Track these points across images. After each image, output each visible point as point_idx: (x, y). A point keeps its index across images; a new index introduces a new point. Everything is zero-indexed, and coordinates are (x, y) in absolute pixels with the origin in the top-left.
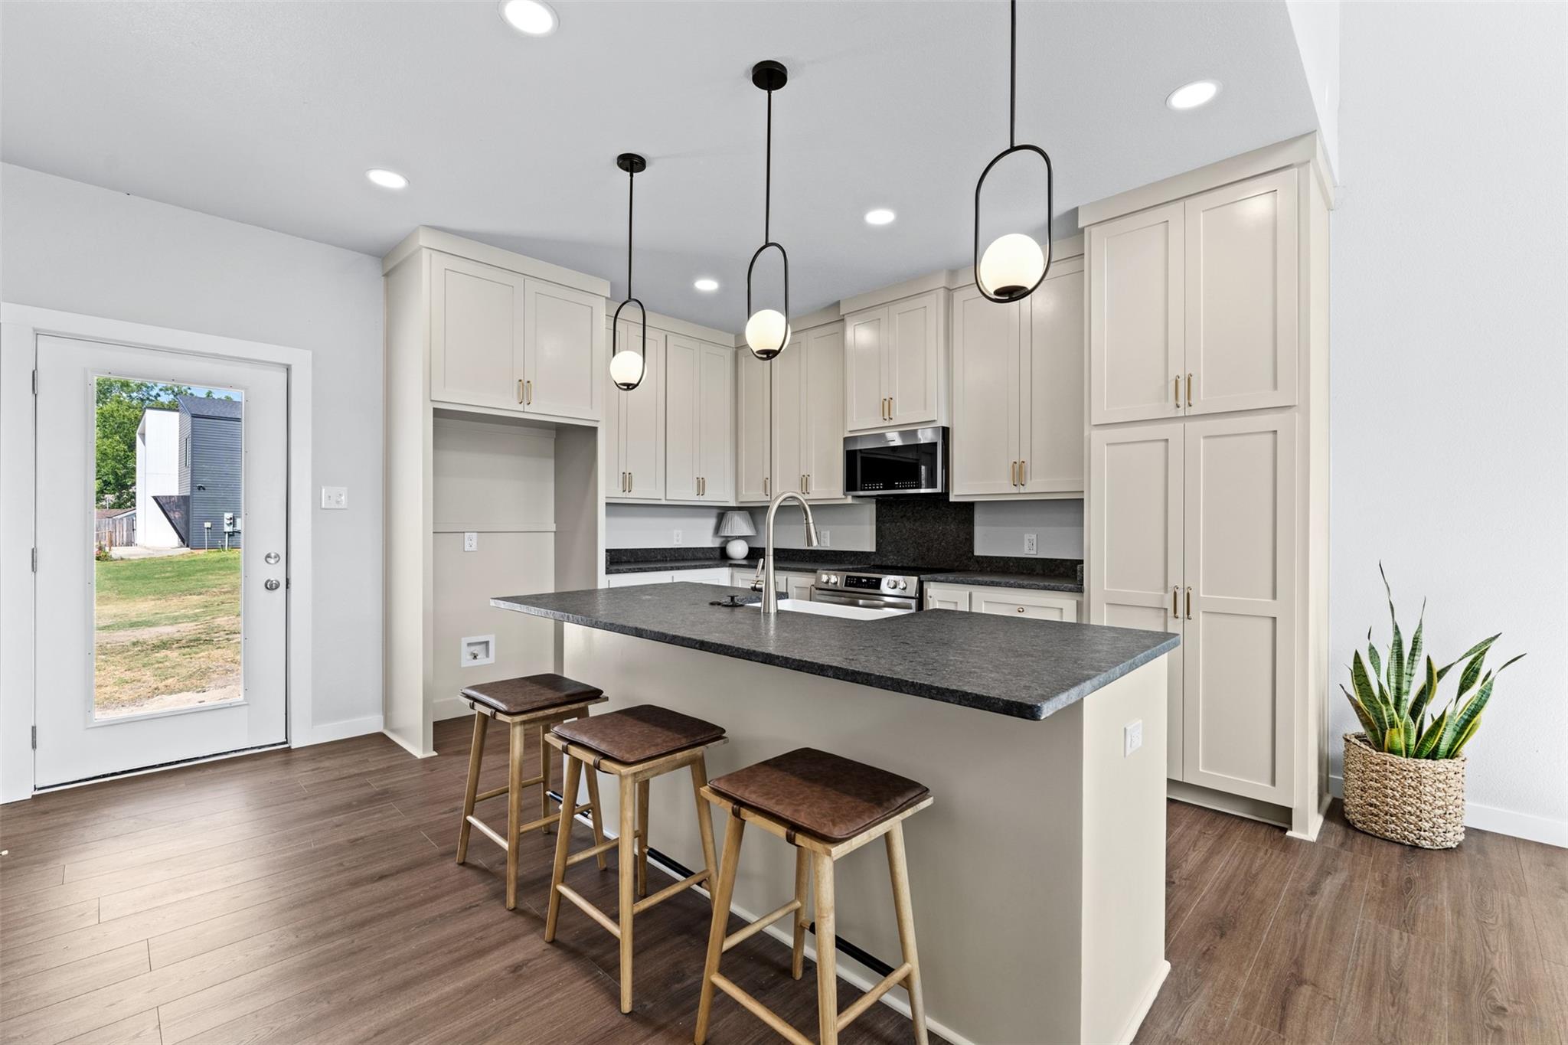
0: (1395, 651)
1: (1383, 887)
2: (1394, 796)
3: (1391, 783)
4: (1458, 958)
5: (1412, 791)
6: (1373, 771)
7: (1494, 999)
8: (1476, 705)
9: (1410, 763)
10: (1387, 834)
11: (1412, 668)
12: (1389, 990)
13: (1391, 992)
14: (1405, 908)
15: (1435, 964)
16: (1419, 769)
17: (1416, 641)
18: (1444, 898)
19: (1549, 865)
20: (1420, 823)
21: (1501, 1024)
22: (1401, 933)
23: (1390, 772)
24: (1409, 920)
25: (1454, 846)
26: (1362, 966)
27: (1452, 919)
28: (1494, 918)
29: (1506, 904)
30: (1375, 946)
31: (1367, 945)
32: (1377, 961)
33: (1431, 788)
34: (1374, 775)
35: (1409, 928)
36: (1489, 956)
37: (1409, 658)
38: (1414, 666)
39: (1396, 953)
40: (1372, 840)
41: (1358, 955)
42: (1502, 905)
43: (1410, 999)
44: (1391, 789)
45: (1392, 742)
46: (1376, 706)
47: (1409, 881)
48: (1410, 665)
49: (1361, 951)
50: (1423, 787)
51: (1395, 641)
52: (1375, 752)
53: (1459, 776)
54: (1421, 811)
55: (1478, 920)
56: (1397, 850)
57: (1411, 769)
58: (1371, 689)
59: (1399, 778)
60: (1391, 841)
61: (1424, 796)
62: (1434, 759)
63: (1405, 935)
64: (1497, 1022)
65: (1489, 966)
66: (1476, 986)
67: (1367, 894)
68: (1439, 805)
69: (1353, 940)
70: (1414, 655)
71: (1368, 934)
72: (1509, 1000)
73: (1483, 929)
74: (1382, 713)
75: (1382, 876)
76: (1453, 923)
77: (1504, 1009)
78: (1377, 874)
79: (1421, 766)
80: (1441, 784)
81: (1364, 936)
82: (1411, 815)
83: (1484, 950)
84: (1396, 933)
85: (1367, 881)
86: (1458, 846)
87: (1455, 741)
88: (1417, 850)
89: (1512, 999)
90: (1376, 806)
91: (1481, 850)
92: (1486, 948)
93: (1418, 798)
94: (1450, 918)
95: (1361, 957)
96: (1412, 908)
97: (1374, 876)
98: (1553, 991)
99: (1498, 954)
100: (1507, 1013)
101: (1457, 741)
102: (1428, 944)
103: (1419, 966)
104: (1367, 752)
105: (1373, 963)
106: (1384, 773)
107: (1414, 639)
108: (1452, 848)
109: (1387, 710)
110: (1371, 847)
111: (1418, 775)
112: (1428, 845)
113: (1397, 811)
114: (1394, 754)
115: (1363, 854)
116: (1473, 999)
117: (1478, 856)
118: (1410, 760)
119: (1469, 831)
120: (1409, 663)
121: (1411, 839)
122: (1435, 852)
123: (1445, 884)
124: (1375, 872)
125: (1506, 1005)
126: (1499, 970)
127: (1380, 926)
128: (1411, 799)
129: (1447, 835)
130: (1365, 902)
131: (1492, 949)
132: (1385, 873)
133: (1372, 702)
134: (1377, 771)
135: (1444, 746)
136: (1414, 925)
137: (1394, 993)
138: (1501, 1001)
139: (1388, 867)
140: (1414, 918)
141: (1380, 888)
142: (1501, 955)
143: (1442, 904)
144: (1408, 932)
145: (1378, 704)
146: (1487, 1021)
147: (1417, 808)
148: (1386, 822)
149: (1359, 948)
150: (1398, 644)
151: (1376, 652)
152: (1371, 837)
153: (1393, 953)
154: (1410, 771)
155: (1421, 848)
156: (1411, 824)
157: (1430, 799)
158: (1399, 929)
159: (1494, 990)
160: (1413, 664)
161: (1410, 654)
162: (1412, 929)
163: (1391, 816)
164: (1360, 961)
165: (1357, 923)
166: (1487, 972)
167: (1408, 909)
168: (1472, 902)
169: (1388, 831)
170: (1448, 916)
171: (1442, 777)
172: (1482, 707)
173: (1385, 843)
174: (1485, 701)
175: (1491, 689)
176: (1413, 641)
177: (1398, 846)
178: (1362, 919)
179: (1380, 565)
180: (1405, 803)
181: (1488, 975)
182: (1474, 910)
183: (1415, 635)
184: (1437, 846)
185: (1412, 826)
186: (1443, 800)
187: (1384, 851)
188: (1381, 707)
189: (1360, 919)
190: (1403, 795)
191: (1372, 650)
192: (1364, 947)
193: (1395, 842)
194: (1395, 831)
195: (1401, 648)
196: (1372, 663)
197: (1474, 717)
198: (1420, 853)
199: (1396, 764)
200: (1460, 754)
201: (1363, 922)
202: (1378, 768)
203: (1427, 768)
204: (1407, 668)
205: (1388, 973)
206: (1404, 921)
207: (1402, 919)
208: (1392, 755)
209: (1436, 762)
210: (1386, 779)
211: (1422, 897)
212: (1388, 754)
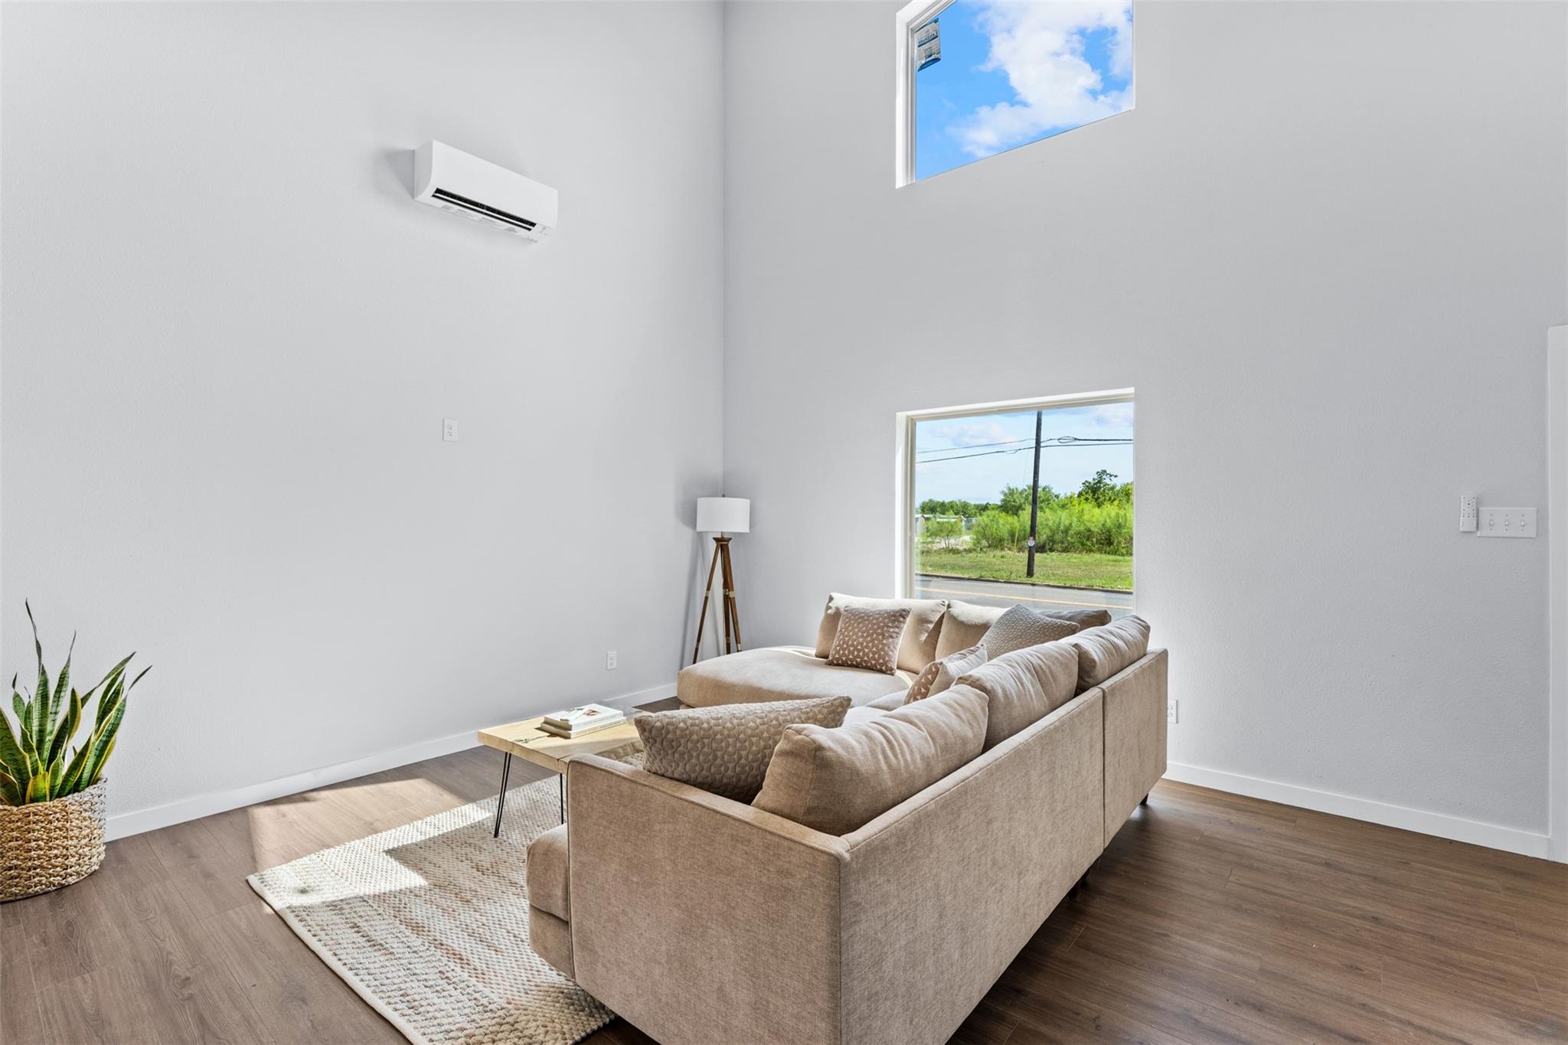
0: (40, 692)
1: (46, 946)
2: (39, 845)
3: (35, 834)
4: (139, 964)
5: (58, 832)
6: (13, 830)
7: (177, 976)
8: (113, 724)
9: (56, 804)
10: (30, 890)
11: (57, 706)
12: (94, 1034)
13: (97, 1036)
14: (76, 952)
15: (123, 982)
16: (66, 806)
17: (63, 678)
18: (106, 920)
19: (174, 843)
20: (66, 862)
21: (190, 991)
22: (83, 978)
23: (34, 823)
24: (84, 959)
25: (97, 868)
26: (60, 1035)
27: (121, 934)
28: (153, 912)
29: (156, 893)
30: (64, 1007)
31: (55, 1012)
32: (72, 1019)
33: (77, 821)
34: (15, 834)
35: (88, 968)
36: (162, 945)
37: (54, 696)
38: (60, 703)
39: (86, 999)
40: (13, 907)
41: (50, 1027)
42: (155, 897)
43: (115, 1028)
44: (35, 841)
45: (35, 789)
46: (19, 757)
47: (69, 924)
48: (55, 704)
49: (52, 1021)
50: (69, 823)
51: (40, 681)
52: (15, 809)
53: (102, 798)
54: (67, 849)
55: (141, 922)
56: (44, 901)
57: (57, 810)
58: (14, 741)
59: (44, 825)
60: (36, 895)
61: (70, 833)
62: (79, 791)
63: (87, 976)
64: (186, 992)
65: (165, 953)
66: (162, 976)
67: (34, 964)
68: (85, 834)
69: (39, 1018)
70: (60, 692)
71: (52, 1001)
72: (188, 969)
73: (148, 926)
74: (24, 763)
75: (41, 936)
76: (123, 937)
77: (188, 978)
78: (34, 938)
79: (67, 803)
80: (87, 813)
81: (49, 1005)
82: (57, 858)
83: (156, 942)
84: (78, 980)
85: (27, 950)
86: (100, 866)
87: (95, 765)
88: (64, 890)
89: (189, 966)
90: (16, 867)
91: (121, 860)
92: (157, 940)
93: (64, 837)
94: (119, 934)
95: (55, 1026)
96: (82, 948)
97: (32, 941)
98: (214, 940)
99: (167, 939)
100: (191, 980)
101: (98, 765)
102: (111, 970)
103: (111, 995)
104: (5, 812)
105: (69, 1023)
106: (26, 827)
107: (61, 675)
108: (95, 871)
109: (30, 758)
110: (15, 915)
111: (65, 814)
112: (74, 880)
113: (42, 860)
114: (38, 801)
115: (9, 927)
116: (164, 988)
117: (120, 866)
118: (56, 802)
119: (111, 845)
120: (54, 702)
121: (57, 883)
122: (81, 884)
123: (103, 907)
124: (32, 936)
125: (188, 975)
126: (173, 951)
127: (60, 985)
128: (58, 842)
129: (92, 860)
130: (35, 972)
131: (162, 938)
132: (43, 930)
133: (13, 755)
134: (19, 827)
135: (86, 775)
136: (91, 962)
137: (100, 1035)
138: (183, 973)
139: (42, 924)
140: (88, 956)
141: (44, 948)
142: (169, 938)
143: (107, 927)
144: (88, 972)
145: (20, 753)
146: (180, 997)
147: (64, 847)
148: (29, 878)
149: (48, 1019)
150: (44, 684)
151: (21, 699)
152: (10, 905)
153: (84, 1000)
154: (55, 813)
155: (67, 886)
156: (57, 867)
157: (76, 832)
158: (79, 975)
159: (175, 969)
160: (59, 701)
161: (56, 692)
162: (91, 967)
163: (35, 869)
164: (56, 1032)
165: (35, 998)
166: (165, 959)
167: (79, 951)
168: (131, 909)
169: (31, 887)
170: (117, 934)
171: (86, 807)
172: (118, 725)
173: (28, 902)
174: (121, 718)
175: (125, 705)
176: (60, 678)
177: (43, 897)
178: (39, 991)
179: (27, 604)
180: (50, 848)
181: (167, 961)
182: (135, 915)
183: (63, 671)
184: (83, 875)
185: (59, 869)
186: (89, 828)
187: (31, 910)
188: (24, 757)
189: (37, 991)
190: (50, 839)
191: (17, 699)
192: (53, 1016)
193: (40, 895)
194: (39, 882)
195: (47, 687)
196: (16, 712)
197: (112, 736)
198: (67, 892)
199: (41, 811)
200: (101, 777)
201: (42, 992)
202: (19, 824)
203: (74, 803)
204: (52, 706)
205: (87, 1021)
206: (81, 964)
207: (78, 963)
208: (36, 804)
209: (82, 793)
210: (29, 833)
211: (87, 931)
212: (32, 805)
